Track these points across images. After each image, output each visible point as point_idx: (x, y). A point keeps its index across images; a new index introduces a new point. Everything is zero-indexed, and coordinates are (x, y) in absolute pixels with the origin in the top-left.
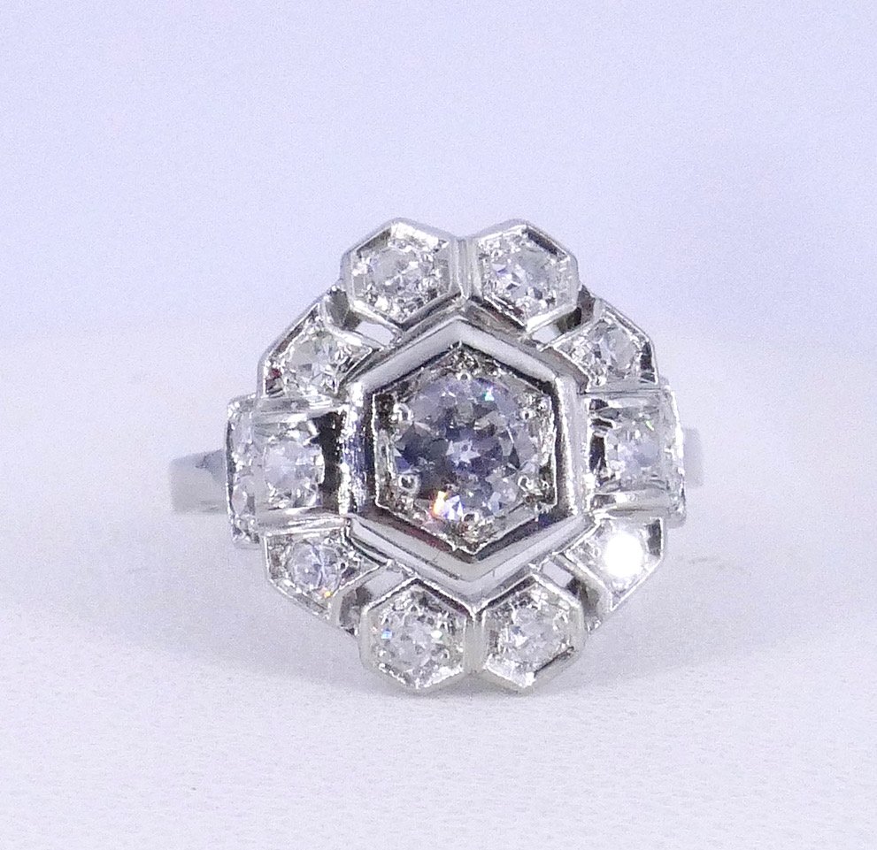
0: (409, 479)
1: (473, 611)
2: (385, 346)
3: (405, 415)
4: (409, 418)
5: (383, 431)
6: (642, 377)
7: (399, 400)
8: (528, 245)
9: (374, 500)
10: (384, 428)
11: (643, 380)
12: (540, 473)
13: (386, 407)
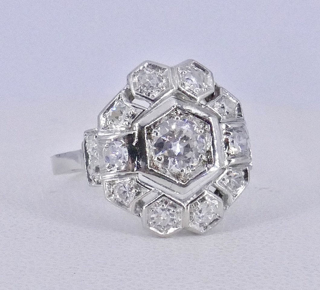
0: (160, 157)
1: (185, 205)
2: (147, 109)
3: (157, 134)
4: (159, 135)
5: (149, 141)
6: (238, 115)
7: (154, 128)
8: (195, 69)
9: (147, 166)
10: (149, 139)
11: (238, 116)
12: (207, 153)
13: (149, 131)
